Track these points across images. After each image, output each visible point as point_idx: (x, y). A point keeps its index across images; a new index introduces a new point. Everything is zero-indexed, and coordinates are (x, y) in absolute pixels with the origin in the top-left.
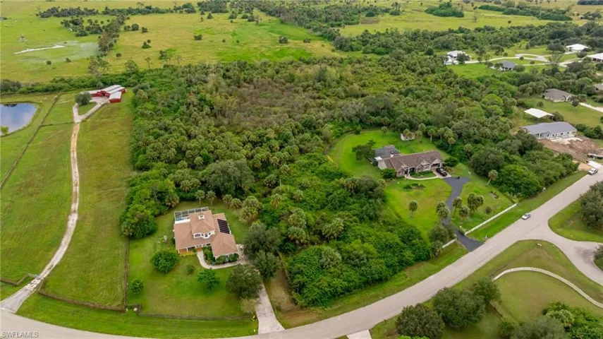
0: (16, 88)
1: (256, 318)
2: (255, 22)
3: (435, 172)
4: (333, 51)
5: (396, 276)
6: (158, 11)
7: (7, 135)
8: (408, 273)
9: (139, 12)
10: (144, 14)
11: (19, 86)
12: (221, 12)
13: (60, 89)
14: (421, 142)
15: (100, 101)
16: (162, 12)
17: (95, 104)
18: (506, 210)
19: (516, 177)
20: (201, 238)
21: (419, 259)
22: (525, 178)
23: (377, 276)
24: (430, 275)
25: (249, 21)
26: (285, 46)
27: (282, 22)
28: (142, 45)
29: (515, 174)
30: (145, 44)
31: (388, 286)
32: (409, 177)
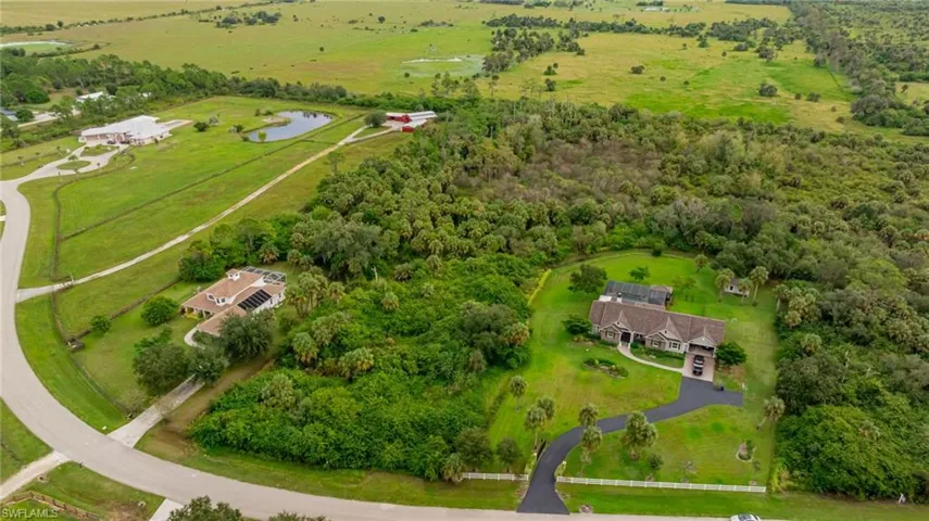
0: (338, 97)
1: (132, 418)
2: (765, 60)
3: (688, 362)
4: (840, 120)
5: (344, 472)
6: (640, 30)
7: (263, 143)
8: (370, 480)
9: (614, 28)
10: (616, 32)
11: (343, 95)
12: (735, 39)
13: (377, 105)
14: (755, 305)
15: (396, 126)
16: (645, 33)
17: (387, 128)
18: (720, 487)
19: (820, 435)
20: (214, 303)
21: (401, 467)
22: (837, 445)
23: (295, 450)
24: (392, 501)
25: (762, 57)
26: (766, 100)
27: (817, 64)
28: (545, 69)
29: (826, 429)
30: (549, 68)
31: (312, 477)
32: (624, 350)
